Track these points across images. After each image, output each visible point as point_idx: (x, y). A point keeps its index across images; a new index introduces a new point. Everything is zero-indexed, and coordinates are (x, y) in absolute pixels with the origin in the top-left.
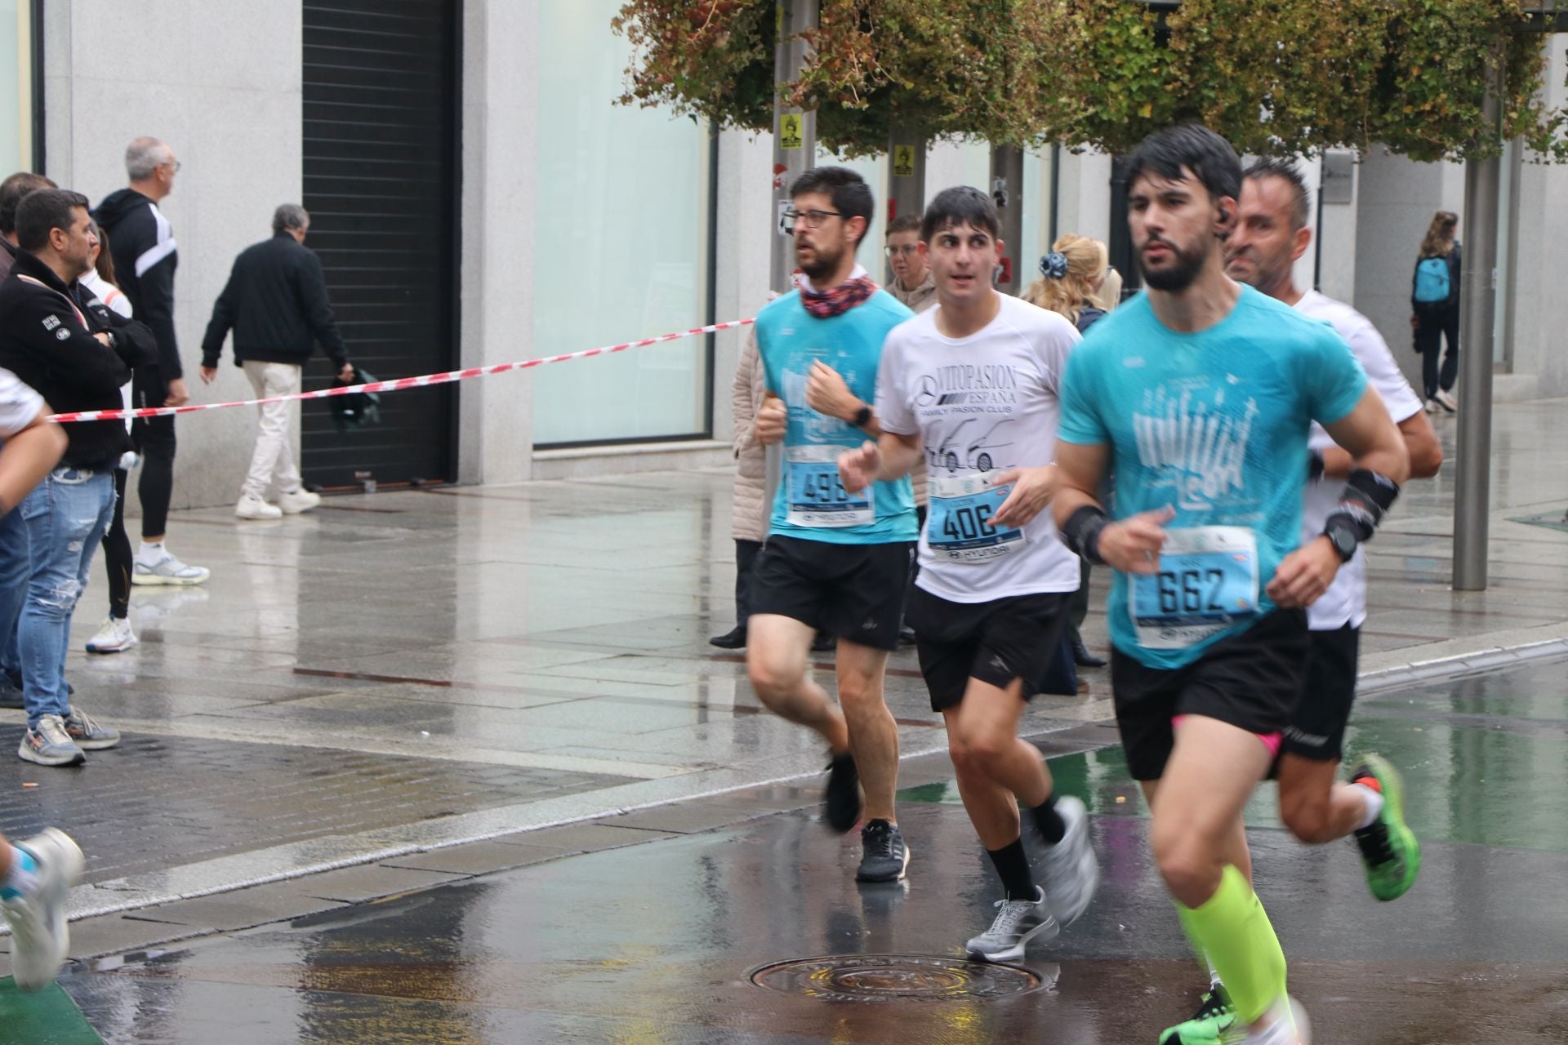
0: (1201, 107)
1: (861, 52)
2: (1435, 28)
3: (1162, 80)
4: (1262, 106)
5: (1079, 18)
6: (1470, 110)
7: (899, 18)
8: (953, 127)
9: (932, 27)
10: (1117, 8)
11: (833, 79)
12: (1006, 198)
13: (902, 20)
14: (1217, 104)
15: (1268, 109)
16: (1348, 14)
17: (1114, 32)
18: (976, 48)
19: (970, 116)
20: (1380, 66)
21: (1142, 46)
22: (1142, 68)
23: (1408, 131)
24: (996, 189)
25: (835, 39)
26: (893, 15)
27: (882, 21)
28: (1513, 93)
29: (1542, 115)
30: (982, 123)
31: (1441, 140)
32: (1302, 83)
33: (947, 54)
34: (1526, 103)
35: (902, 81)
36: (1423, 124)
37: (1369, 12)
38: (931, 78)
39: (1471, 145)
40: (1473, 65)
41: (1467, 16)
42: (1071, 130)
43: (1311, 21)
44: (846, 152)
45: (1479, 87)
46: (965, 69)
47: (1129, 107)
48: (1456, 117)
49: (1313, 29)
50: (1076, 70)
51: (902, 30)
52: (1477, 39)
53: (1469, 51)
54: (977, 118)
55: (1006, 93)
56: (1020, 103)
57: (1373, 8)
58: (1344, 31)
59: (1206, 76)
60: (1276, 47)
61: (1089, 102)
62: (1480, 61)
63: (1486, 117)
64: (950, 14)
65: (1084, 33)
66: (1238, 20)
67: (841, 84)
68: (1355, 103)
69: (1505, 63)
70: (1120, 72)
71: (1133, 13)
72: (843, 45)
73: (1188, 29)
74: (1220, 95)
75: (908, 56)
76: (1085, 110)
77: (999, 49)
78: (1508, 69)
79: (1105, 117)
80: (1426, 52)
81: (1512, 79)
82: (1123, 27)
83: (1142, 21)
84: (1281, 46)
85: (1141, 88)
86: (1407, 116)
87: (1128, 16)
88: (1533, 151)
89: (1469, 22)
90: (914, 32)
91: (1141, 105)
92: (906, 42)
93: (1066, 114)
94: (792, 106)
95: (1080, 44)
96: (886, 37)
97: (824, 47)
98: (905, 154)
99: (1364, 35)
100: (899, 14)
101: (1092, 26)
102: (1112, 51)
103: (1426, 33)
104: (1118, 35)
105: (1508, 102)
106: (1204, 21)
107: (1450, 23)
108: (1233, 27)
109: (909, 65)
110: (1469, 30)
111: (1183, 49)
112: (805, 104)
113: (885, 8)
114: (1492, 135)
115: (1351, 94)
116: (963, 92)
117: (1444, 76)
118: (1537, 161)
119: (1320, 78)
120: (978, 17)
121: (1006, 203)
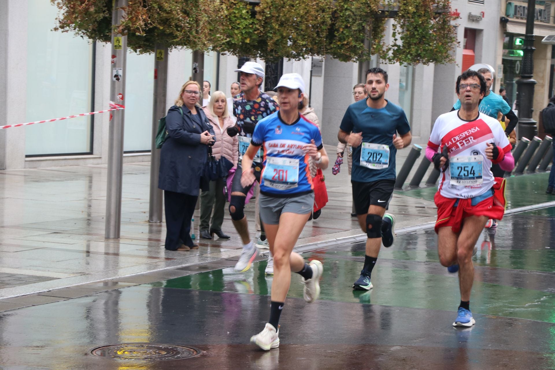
0: (267, 40)
1: (143, 15)
2: (348, 15)
3: (253, 30)
4: (288, 40)
5: (224, 6)
6: (360, 44)
7: (157, 4)
8: (178, 44)
9: (170, 7)
10: (237, 4)
11: (133, 24)
12: (198, 70)
13: (159, 4)
14: (273, 39)
15: (291, 41)
16: (318, 9)
17: (237, 12)
18: (186, 15)
19: (184, 40)
20: (329, 27)
21: (246, 17)
22: (246, 25)
23: (339, 51)
24: (194, 67)
25: (133, 10)
27: (151, 4)
28: (374, 39)
29: (384, 47)
30: (188, 43)
31: (350, 54)
32: (302, 33)
33: (175, 17)
34: (379, 42)
35: (158, 26)
36: (344, 48)
37: (326, 8)
38: (170, 26)
39: (360, 56)
40: (361, 28)
41: (359, 11)
42: (221, 46)
43: (305, 11)
44: (140, 51)
45: (363, 36)
46: (182, 23)
47: (242, 39)
48: (355, 46)
49: (306, 13)
50: (223, 25)
51: (158, 8)
52: (362, 19)
53: (360, 23)
54: (186, 41)
55: (197, 32)
56: (202, 36)
57: (327, 7)
58: (317, 14)
59: (269, 29)
60: (293, 19)
61: (228, 37)
62: (363, 27)
63: (366, 47)
64: (176, 3)
65: (226, 12)
66: (280, 9)
67: (136, 26)
68: (321, 40)
69: (372, 28)
70: (238, 26)
71: (243, 5)
72: (136, 12)
73: (262, 12)
74: (274, 36)
75: (161, 17)
76: (226, 39)
77: (194, 16)
78: (373, 30)
79: (233, 42)
80: (345, 23)
81: (374, 34)
82: (240, 10)
83: (246, 8)
84: (295, 19)
85: (246, 32)
86: (338, 45)
87: (241, 6)
88: (381, 59)
89: (359, 13)
90: (163, 9)
91: (246, 38)
92: (160, 12)
93: (219, 41)
94: (118, 34)
95: (224, 16)
96: (153, 10)
97: (129, 13)
98: (161, 53)
99: (324, 16)
100: (158, 2)
101: (229, 9)
102: (236, 18)
103: (345, 16)
104: (238, 13)
105: (373, 42)
106: (268, 9)
107: (353, 13)
108: (278, 11)
109: (162, 21)
110: (360, 16)
111: (261, 19)
112: (122, 33)
114: (367, 53)
115: (319, 37)
116: (181, 31)
117: (351, 32)
118: (383, 62)
119: (309, 31)
120: (187, 4)
121: (198, 72)
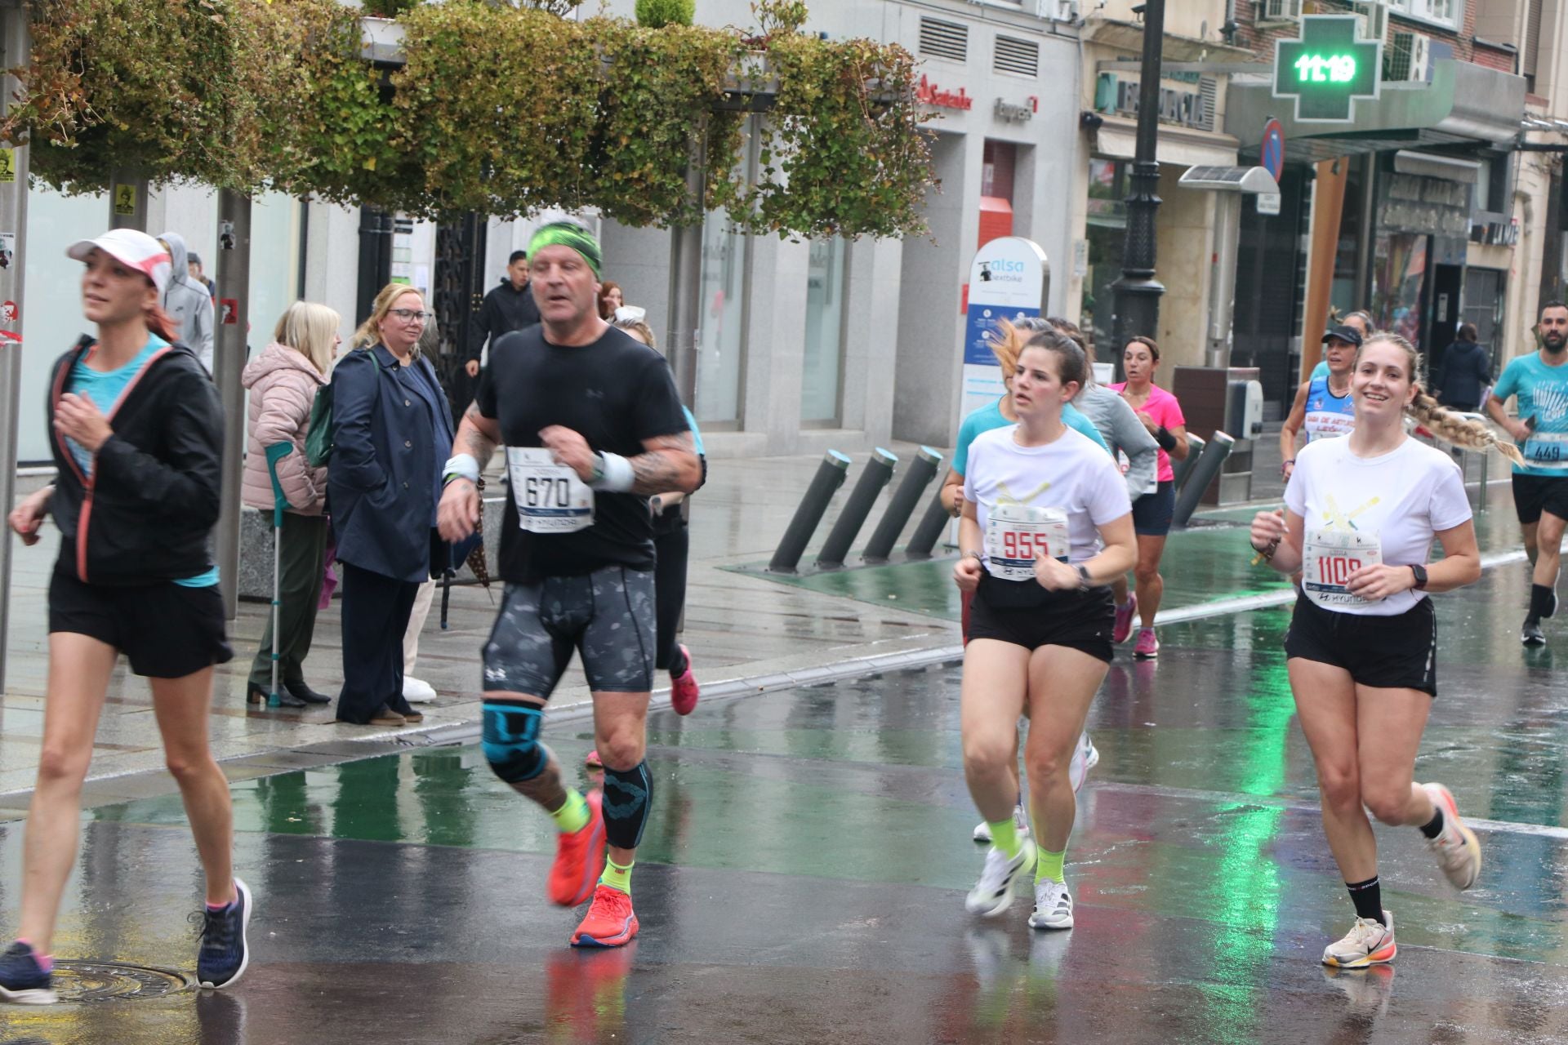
0: (424, 163)
1: (71, 91)
2: (642, 101)
3: (386, 135)
5: (305, 71)
6: (674, 180)
7: (114, 61)
9: (148, 72)
10: (343, 64)
11: (43, 116)
12: (234, 241)
13: (118, 63)
14: (439, 161)
16: (563, 84)
17: (340, 86)
18: (193, 94)
19: (188, 159)
20: (592, 134)
21: (367, 102)
22: (367, 122)
23: (618, 197)
24: (224, 232)
25: (44, 77)
26: (109, 57)
27: (96, 63)
28: (714, 166)
29: (740, 188)
30: (201, 167)
31: (647, 206)
32: (519, 146)
33: (163, 99)
34: (726, 176)
35: (116, 122)
36: (631, 191)
37: (582, 82)
38: (149, 120)
39: (676, 212)
40: (677, 138)
41: (671, 92)
42: (297, 178)
43: (528, 88)
44: (69, 188)
45: (684, 159)
46: (183, 114)
47: (354, 159)
48: (661, 186)
49: (530, 94)
50: (302, 121)
51: (116, 72)
52: (681, 114)
53: (674, 125)
54: (195, 163)
55: (226, 139)
56: (241, 150)
57: (586, 78)
58: (558, 99)
59: (428, 134)
60: (495, 110)
61: (314, 153)
62: (684, 134)
63: (690, 188)
64: (167, 60)
65: (308, 86)
66: (459, 82)
67: (50, 122)
68: (569, 167)
69: (707, 138)
70: (345, 125)
71: (358, 69)
72: (52, 83)
73: (410, 88)
74: (442, 153)
75: (124, 98)
76: (309, 160)
77: (218, 97)
78: (710, 144)
79: (330, 168)
80: (635, 123)
81: (714, 153)
82: (349, 82)
83: (367, 77)
84: (500, 110)
85: (366, 142)
86: (617, 183)
87: (353, 71)
88: (731, 222)
89: (673, 98)
90: (129, 75)
91: (366, 158)
93: (290, 163)
94: (2, 140)
95: (306, 96)
96: (101, 78)
97: (33, 84)
98: (127, 194)
99: (577, 104)
100: (115, 57)
101: (318, 80)
102: (338, 104)
103: (634, 105)
104: (344, 89)
105: (710, 175)
106: (426, 81)
107: (656, 97)
108: (454, 88)
109: (126, 107)
110: (674, 105)
111: (406, 106)
112: (15, 138)
113: (98, 50)
114: (695, 205)
115: (565, 159)
116: (180, 137)
117: (650, 147)
118: (735, 231)
119: (537, 142)
120: (198, 63)
121: (233, 246)
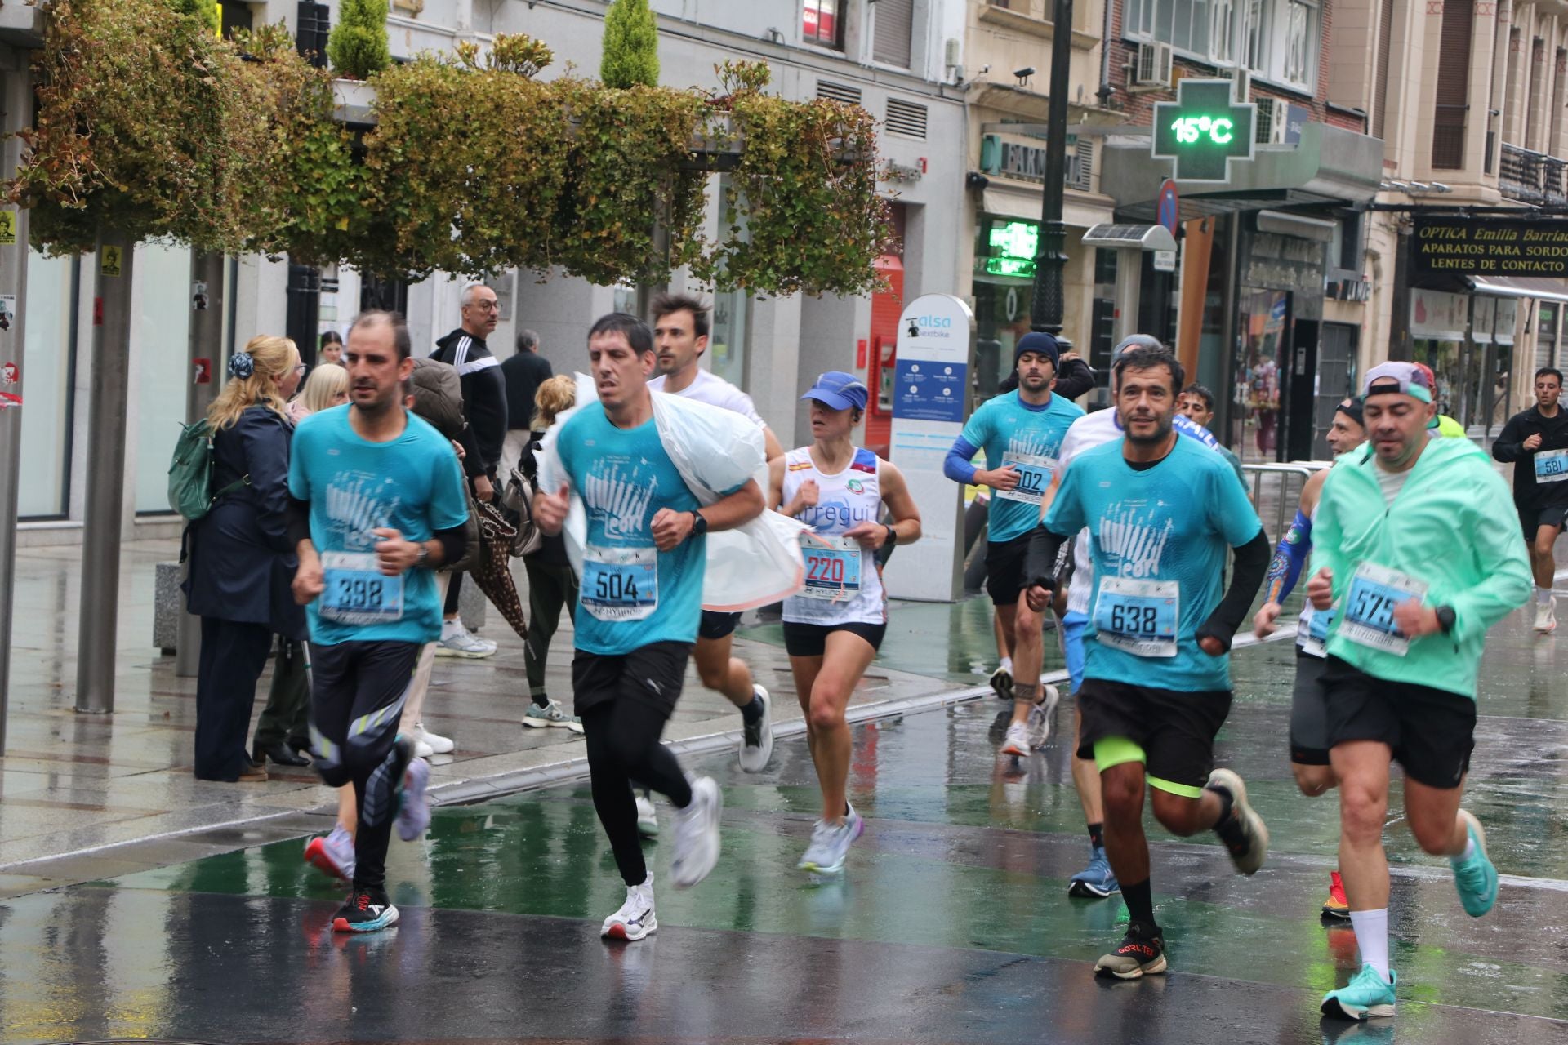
0: (395, 223)
1: (79, 153)
2: (610, 161)
3: (357, 195)
4: (452, 225)
5: (280, 133)
6: (642, 238)
7: (113, 123)
8: (162, 231)
9: (145, 133)
10: (315, 125)
11: (53, 179)
12: (207, 301)
13: (116, 126)
14: (411, 221)
15: (458, 228)
16: (533, 144)
17: (313, 147)
18: (187, 156)
19: (180, 220)
20: (562, 193)
21: (340, 163)
22: (340, 183)
23: (587, 255)
24: (196, 292)
25: (53, 139)
26: (108, 120)
27: (97, 125)
28: (679, 225)
29: (704, 246)
30: (191, 228)
31: (616, 265)
32: (490, 206)
33: (159, 160)
34: (690, 235)
35: (115, 184)
36: (600, 250)
37: (551, 143)
38: (144, 183)
39: (642, 270)
40: (645, 197)
41: (639, 152)
42: (273, 238)
43: (498, 148)
44: (50, 250)
45: (651, 218)
46: (177, 176)
47: (327, 220)
48: (630, 244)
49: (499, 155)
50: (277, 183)
51: (117, 134)
52: (648, 173)
53: (641, 184)
54: (187, 223)
55: (216, 201)
56: (227, 210)
57: (555, 139)
58: (528, 159)
59: (400, 194)
60: (466, 170)
61: (292, 214)
62: (651, 193)
63: (656, 245)
64: (162, 121)
65: (285, 147)
66: (430, 143)
67: (60, 184)
68: (538, 226)
69: (673, 198)
70: (318, 186)
71: (331, 131)
72: (61, 146)
73: (383, 149)
74: (413, 213)
75: (120, 160)
76: (286, 220)
77: (208, 159)
78: (675, 203)
79: (304, 228)
80: (603, 183)
81: (677, 211)
82: (322, 144)
83: (339, 139)
84: (471, 170)
85: (338, 202)
86: (585, 241)
87: (326, 133)
88: (697, 280)
89: (640, 157)
90: (129, 137)
91: (338, 218)
92: (121, 146)
93: (267, 224)
94: (9, 203)
95: (280, 157)
96: (100, 140)
97: (41, 147)
98: (113, 255)
99: (547, 163)
100: (114, 119)
101: (292, 141)
102: (311, 165)
103: (602, 165)
104: (317, 150)
105: (674, 233)
106: (398, 142)
107: (624, 157)
108: (426, 149)
109: (121, 168)
110: (641, 165)
111: (378, 167)
112: (21, 201)
113: (100, 112)
114: (662, 263)
115: (534, 219)
116: (174, 198)
117: (619, 206)
118: (702, 288)
119: (507, 202)
120: (188, 126)
121: (206, 306)
